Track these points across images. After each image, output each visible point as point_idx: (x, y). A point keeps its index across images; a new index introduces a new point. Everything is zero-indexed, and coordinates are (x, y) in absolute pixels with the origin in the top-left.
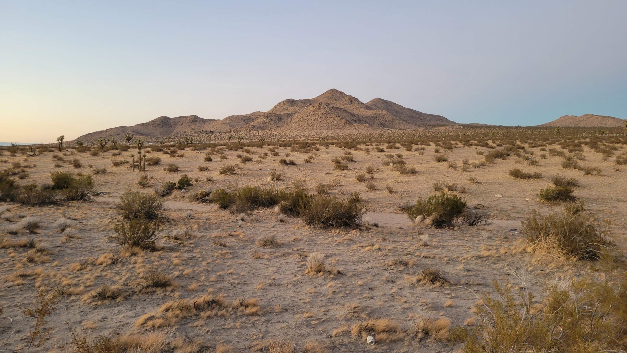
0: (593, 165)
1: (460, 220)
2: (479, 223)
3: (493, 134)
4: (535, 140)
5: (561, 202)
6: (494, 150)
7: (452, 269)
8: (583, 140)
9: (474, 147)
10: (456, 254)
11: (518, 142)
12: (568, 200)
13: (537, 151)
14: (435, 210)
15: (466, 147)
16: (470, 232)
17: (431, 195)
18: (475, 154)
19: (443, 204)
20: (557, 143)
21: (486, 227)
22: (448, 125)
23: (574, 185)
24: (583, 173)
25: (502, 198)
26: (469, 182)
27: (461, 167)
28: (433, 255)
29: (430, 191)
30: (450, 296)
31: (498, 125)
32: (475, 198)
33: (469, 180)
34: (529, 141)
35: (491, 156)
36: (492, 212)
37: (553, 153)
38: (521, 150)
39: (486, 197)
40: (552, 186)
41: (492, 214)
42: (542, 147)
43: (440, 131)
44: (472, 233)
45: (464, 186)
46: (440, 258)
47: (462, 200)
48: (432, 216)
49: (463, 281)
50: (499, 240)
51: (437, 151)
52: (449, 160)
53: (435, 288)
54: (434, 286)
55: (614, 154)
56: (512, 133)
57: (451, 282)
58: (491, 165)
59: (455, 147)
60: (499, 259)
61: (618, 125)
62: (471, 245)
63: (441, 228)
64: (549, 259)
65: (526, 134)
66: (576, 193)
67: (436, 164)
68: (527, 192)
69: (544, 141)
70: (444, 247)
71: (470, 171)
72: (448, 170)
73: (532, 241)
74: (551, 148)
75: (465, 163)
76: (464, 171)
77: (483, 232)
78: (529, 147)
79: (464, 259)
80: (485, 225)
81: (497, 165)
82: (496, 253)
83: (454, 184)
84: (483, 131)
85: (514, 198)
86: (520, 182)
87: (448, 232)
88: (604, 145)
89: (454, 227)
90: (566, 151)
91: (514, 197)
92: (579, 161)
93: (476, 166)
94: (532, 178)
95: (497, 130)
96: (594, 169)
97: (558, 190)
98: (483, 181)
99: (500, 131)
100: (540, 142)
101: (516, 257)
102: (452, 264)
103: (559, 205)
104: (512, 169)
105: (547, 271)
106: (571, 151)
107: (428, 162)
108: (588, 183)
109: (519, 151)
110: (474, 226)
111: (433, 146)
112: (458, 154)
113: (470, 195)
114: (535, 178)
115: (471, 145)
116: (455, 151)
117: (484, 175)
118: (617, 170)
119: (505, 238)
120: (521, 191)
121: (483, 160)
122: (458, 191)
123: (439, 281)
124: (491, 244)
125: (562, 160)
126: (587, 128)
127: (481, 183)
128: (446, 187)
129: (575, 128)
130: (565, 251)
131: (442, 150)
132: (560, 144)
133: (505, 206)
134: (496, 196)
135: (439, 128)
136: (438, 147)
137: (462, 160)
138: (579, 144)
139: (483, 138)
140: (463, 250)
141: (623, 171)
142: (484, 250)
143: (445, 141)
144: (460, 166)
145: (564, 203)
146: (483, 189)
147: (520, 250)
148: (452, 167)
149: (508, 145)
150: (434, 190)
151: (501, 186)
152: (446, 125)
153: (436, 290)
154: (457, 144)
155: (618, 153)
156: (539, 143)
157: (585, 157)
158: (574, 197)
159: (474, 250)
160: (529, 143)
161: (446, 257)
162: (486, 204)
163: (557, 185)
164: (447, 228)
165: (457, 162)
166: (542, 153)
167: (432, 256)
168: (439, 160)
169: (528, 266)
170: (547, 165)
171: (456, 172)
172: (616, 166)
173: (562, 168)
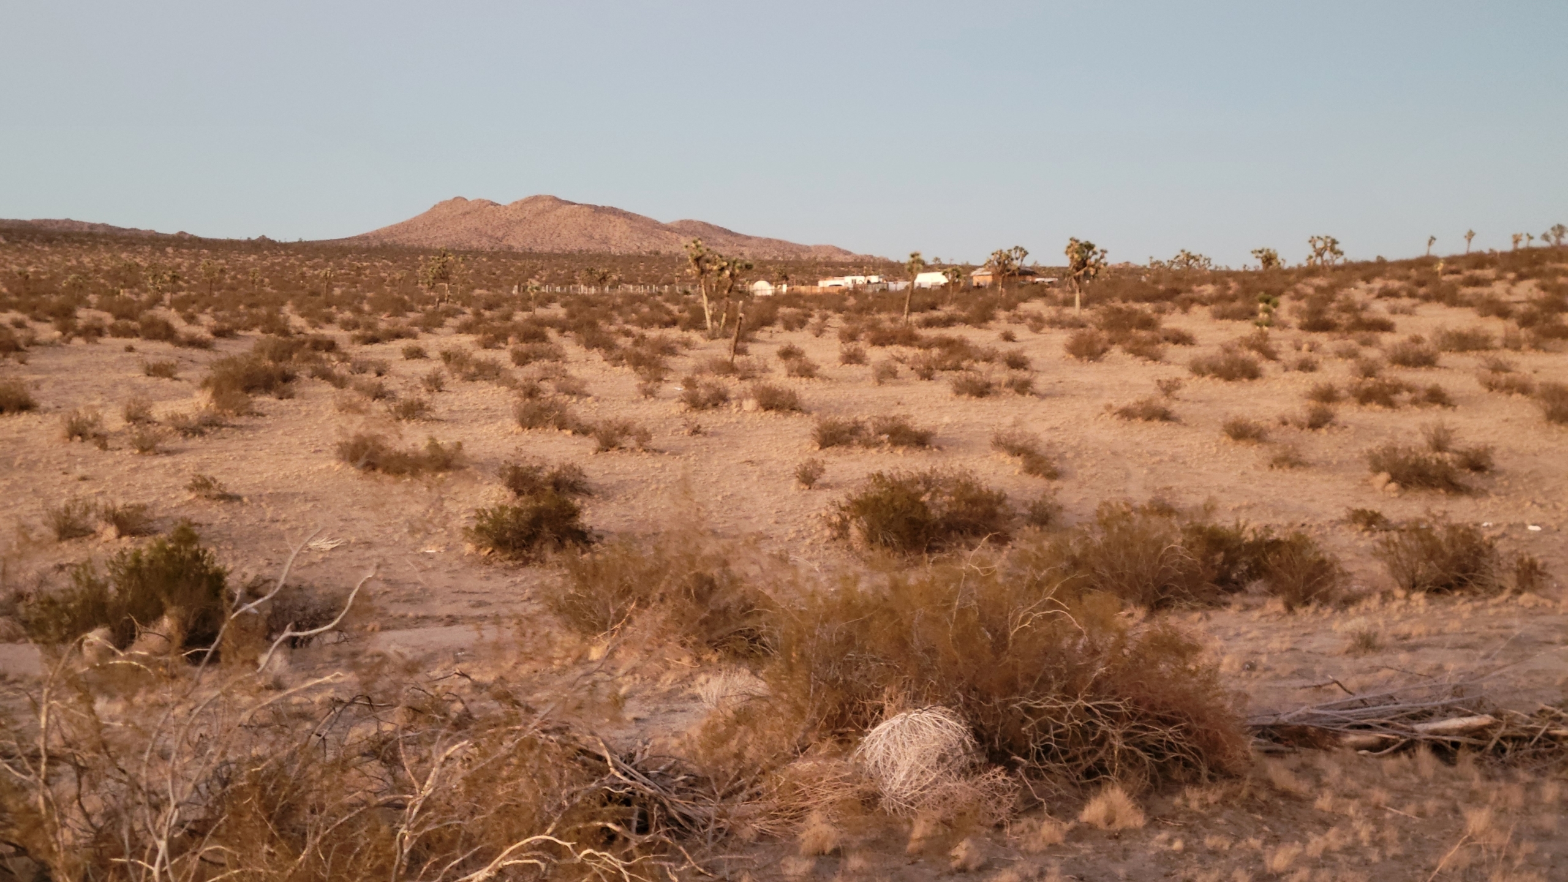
0: (617, 414)
4: (358, 310)
5: (548, 553)
6: (213, 354)
8: (541, 311)
9: (114, 342)
11: (296, 320)
12: (568, 542)
13: (395, 359)
15: (79, 342)
18: (145, 377)
20: (452, 322)
23: (575, 488)
24: (591, 444)
25: (340, 554)
26: (191, 496)
27: (124, 433)
32: (235, 558)
33: (191, 489)
35: (224, 382)
37: (461, 366)
38: (328, 356)
39: (279, 552)
40: (507, 497)
42: (404, 342)
45: (180, 515)
48: (166, 621)
55: (669, 369)
58: (242, 421)
61: (647, 246)
66: (587, 516)
69: (396, 313)
71: (168, 453)
72: (73, 451)
74: (443, 347)
75: (137, 416)
76: (143, 450)
78: (355, 339)
81: (269, 420)
83: (128, 507)
85: (381, 551)
88: (625, 333)
90: (503, 356)
91: (383, 545)
92: (562, 398)
93: (189, 430)
94: (426, 468)
96: (625, 430)
97: (528, 510)
98: (245, 491)
100: (385, 316)
103: (543, 562)
106: (521, 359)
108: (614, 480)
109: (323, 360)
114: (438, 468)
117: (234, 464)
118: (696, 431)
121: (204, 402)
125: (508, 395)
127: (239, 498)
128: (102, 519)
132: (466, 328)
133: (361, 582)
134: (312, 545)
137: (117, 404)
138: (534, 328)
144: (115, 428)
145: (558, 556)
146: (254, 520)
148: (82, 435)
149: (258, 332)
151: (319, 505)
155: (683, 364)
156: (382, 325)
157: (579, 381)
158: (585, 532)
160: (345, 324)
163: (519, 493)
165: (96, 412)
166: (419, 366)
170: (458, 415)
171: (109, 459)
172: (688, 414)
173: (515, 427)
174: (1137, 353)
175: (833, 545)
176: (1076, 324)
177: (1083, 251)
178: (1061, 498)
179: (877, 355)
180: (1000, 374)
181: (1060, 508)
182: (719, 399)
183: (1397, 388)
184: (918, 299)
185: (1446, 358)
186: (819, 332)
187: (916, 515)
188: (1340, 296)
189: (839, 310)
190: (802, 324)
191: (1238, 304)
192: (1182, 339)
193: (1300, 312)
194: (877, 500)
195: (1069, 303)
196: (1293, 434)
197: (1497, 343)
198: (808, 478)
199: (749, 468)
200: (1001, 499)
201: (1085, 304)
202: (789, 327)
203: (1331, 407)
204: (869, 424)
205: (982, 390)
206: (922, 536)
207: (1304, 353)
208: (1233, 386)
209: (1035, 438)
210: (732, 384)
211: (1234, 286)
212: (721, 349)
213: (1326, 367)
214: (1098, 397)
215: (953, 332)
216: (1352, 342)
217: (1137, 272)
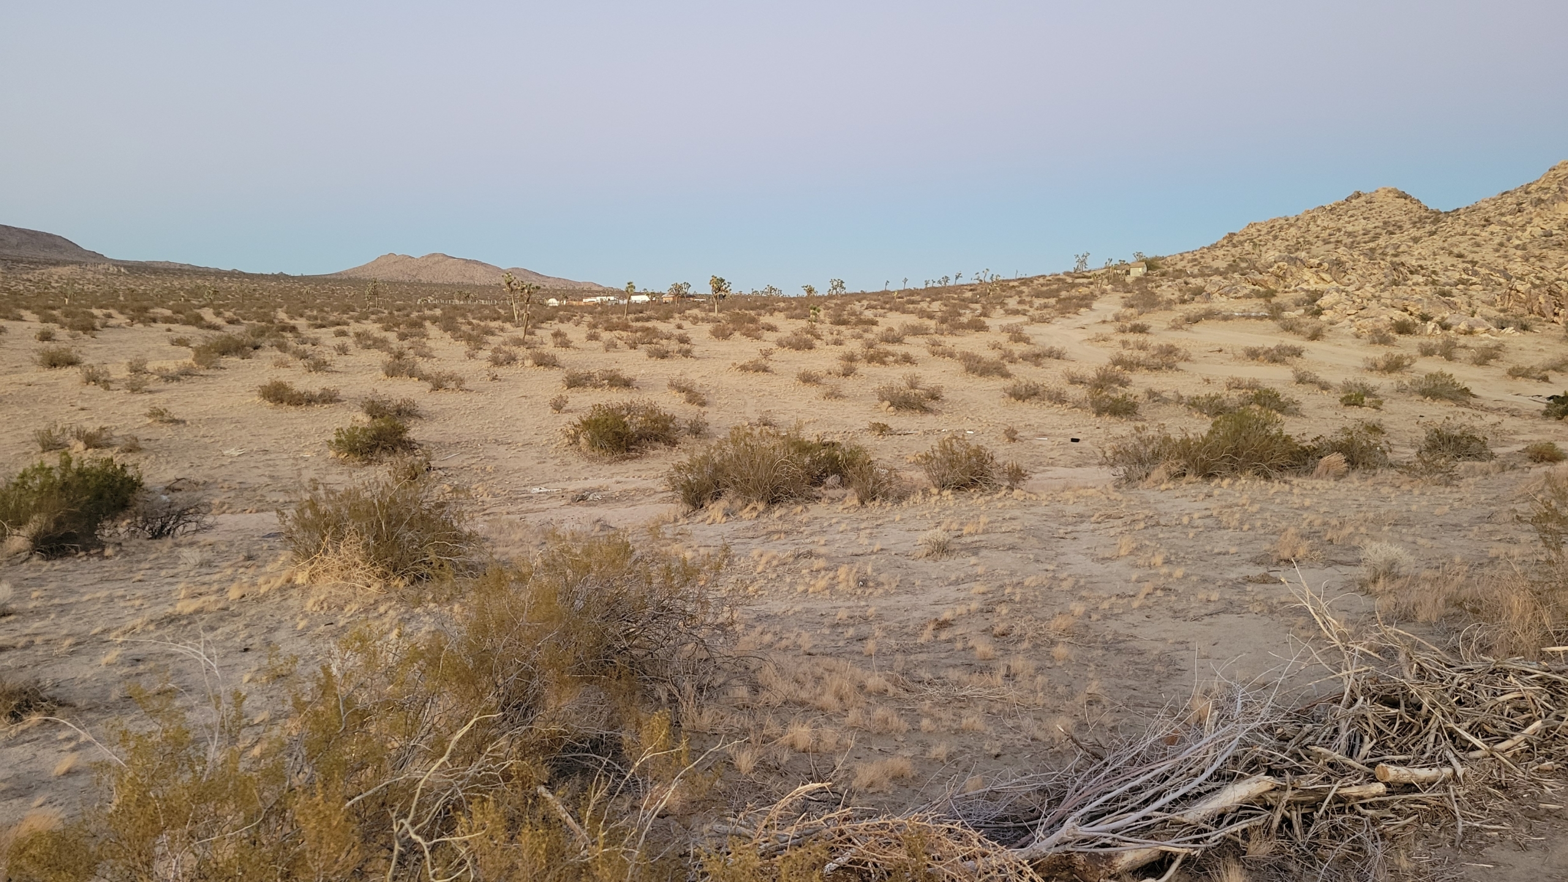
0: (448, 369)
1: (123, 527)
2: (181, 528)
3: (215, 292)
4: (322, 310)
5: (385, 457)
6: (217, 333)
7: (86, 668)
8: (427, 312)
9: (161, 326)
10: (100, 622)
11: (282, 315)
12: (399, 449)
13: (327, 336)
14: (38, 508)
15: (139, 326)
16: (152, 556)
17: (27, 465)
18: (167, 346)
19: (65, 486)
20: (373, 317)
21: (200, 537)
22: (80, 264)
23: (411, 414)
24: (428, 385)
25: (243, 458)
26: (149, 421)
27: (124, 379)
28: (28, 638)
29: (26, 453)
30: (73, 744)
31: (229, 269)
32: (168, 462)
33: (150, 416)
34: (308, 312)
35: (209, 349)
36: (217, 496)
37: (365, 341)
38: (289, 335)
39: (200, 458)
40: (363, 419)
41: (216, 501)
42: (339, 327)
43: (56, 277)
44: (156, 559)
45: (135, 434)
46: (47, 642)
47: (130, 472)
48: (31, 525)
49: (115, 694)
50: (231, 566)
51: (46, 337)
52: (87, 363)
53: (23, 731)
54: (21, 727)
55: (487, 343)
56: (265, 290)
57: (79, 705)
58: (210, 372)
59: (105, 326)
60: (225, 614)
61: (494, 281)
62: (151, 589)
63: (61, 556)
64: (347, 593)
65: (300, 293)
66: (415, 432)
67: (43, 375)
68: (306, 437)
69: (344, 312)
70: (63, 610)
71: (150, 392)
72: (84, 391)
73: (308, 555)
74: (359, 330)
75: (137, 369)
76: (133, 391)
77: (186, 552)
78: (310, 326)
79: (124, 633)
80: (196, 531)
81: (227, 372)
82: (217, 601)
83: (102, 429)
84: (188, 283)
85: (273, 456)
86: (289, 415)
87: (84, 565)
88: (470, 323)
89: (103, 548)
90: (392, 336)
91: (275, 452)
92: (419, 359)
93: (170, 378)
94: (316, 402)
95: (226, 281)
96: (451, 378)
97: (377, 429)
98: (191, 417)
99: (235, 285)
100: (336, 314)
101: (268, 602)
102: (87, 654)
103: (381, 463)
104: (266, 381)
105: (341, 624)
106: (403, 337)
107: (17, 369)
108: (438, 408)
109: (283, 337)
110: (164, 539)
111: (32, 323)
112: (114, 345)
113: (153, 456)
114: (324, 402)
115: (154, 321)
116: (104, 335)
117: (191, 399)
118: (494, 379)
119: (249, 558)
120: (292, 436)
121: (189, 360)
122: (117, 449)
123: (38, 711)
124: (207, 579)
125: (386, 357)
126: (436, 285)
127: (184, 422)
128: (78, 438)
129: (410, 284)
130: (380, 569)
131: (62, 334)
132: (379, 320)
133: (252, 478)
134: (225, 453)
135: (53, 270)
136: (51, 325)
137: (126, 361)
138: (419, 321)
139: (186, 300)
140: (125, 607)
141: (505, 380)
142: (185, 598)
143: (72, 309)
144: (119, 377)
145: (391, 458)
146: (190, 436)
147: (279, 582)
148: (96, 381)
149: (254, 322)
150: (40, 449)
151: (239, 426)
152: (72, 263)
153: (27, 738)
154: (110, 316)
155: (494, 341)
156: (332, 318)
157: (431, 349)
158: (410, 442)
159: (157, 604)
160: (309, 318)
161: (68, 635)
162: (198, 476)
163: (374, 417)
164: (81, 554)
165: (109, 367)
166: (339, 341)
167: (22, 641)
168: (54, 362)
169: (298, 620)
170: (350, 369)
171: (107, 396)
172: (492, 370)
173: (384, 376)
174: (748, 336)
175: (569, 448)
176: (716, 320)
177: (719, 284)
178: (707, 418)
179: (606, 336)
180: (674, 345)
181: (707, 424)
182: (511, 360)
183: (887, 354)
184: (633, 308)
185: (908, 339)
186: (578, 324)
187: (620, 430)
188: (848, 308)
189: (590, 313)
190: (569, 319)
191: (798, 311)
192: (771, 328)
193: (830, 316)
194: (597, 421)
195: (712, 310)
196: (834, 381)
197: (932, 331)
198: (558, 406)
199: (524, 400)
200: (672, 419)
201: (719, 311)
202: (562, 321)
203: (853, 364)
204: (597, 374)
205: (663, 355)
206: (623, 443)
207: (835, 336)
208: (800, 353)
209: (693, 383)
210: (521, 352)
211: (794, 304)
212: (520, 333)
213: (847, 342)
214: (728, 359)
215: (649, 324)
216: (858, 330)
217: (746, 297)
